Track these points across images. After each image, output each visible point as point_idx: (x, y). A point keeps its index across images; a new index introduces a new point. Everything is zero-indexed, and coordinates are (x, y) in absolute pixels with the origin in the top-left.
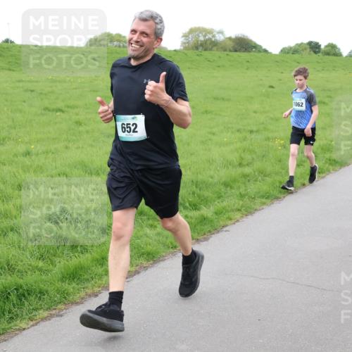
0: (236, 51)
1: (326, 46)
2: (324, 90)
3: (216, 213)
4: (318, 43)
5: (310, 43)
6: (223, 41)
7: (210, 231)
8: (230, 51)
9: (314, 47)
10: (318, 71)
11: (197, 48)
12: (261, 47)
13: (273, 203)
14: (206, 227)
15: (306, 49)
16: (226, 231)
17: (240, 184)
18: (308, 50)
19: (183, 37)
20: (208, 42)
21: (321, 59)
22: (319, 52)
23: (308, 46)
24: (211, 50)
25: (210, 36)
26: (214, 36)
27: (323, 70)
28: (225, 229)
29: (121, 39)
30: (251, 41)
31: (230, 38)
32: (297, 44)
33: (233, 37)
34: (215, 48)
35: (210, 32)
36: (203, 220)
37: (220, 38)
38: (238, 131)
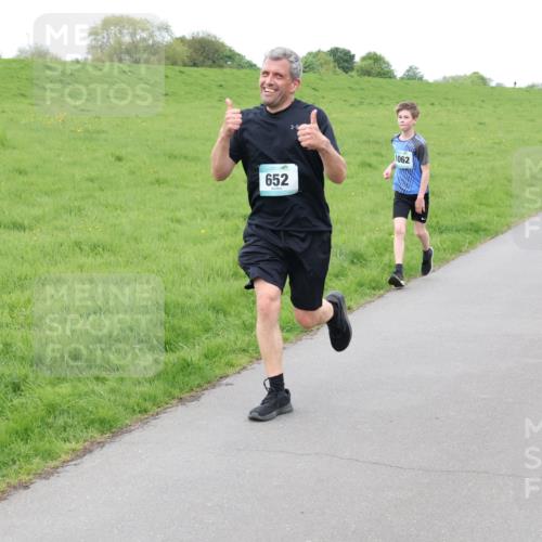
0: (195, 65)
1: (363, 59)
2: (368, 142)
3: (206, 357)
4: (349, 52)
5: (334, 52)
6: (169, 46)
7: (199, 386)
8: (185, 65)
9: (342, 59)
10: (352, 105)
13: (301, 340)
14: (192, 377)
15: (326, 63)
16: (227, 385)
17: (239, 308)
18: (332, 65)
21: (357, 83)
22: (352, 69)
23: (331, 58)
27: (361, 103)
28: (225, 382)
30: (223, 45)
31: (182, 40)
32: (310, 54)
33: (188, 37)
36: (186, 367)
37: (163, 38)
38: (224, 216)
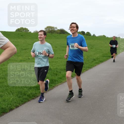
0: (60, 34)
6: (57, 31)
8: (59, 34)
11: (49, 33)
12: (68, 32)
19: (45, 29)
20: (53, 31)
24: (53, 33)
25: (53, 29)
26: (54, 29)
29: (26, 29)
30: (65, 31)
31: (59, 30)
33: (60, 29)
34: (54, 33)
35: (53, 28)
37: (56, 29)
